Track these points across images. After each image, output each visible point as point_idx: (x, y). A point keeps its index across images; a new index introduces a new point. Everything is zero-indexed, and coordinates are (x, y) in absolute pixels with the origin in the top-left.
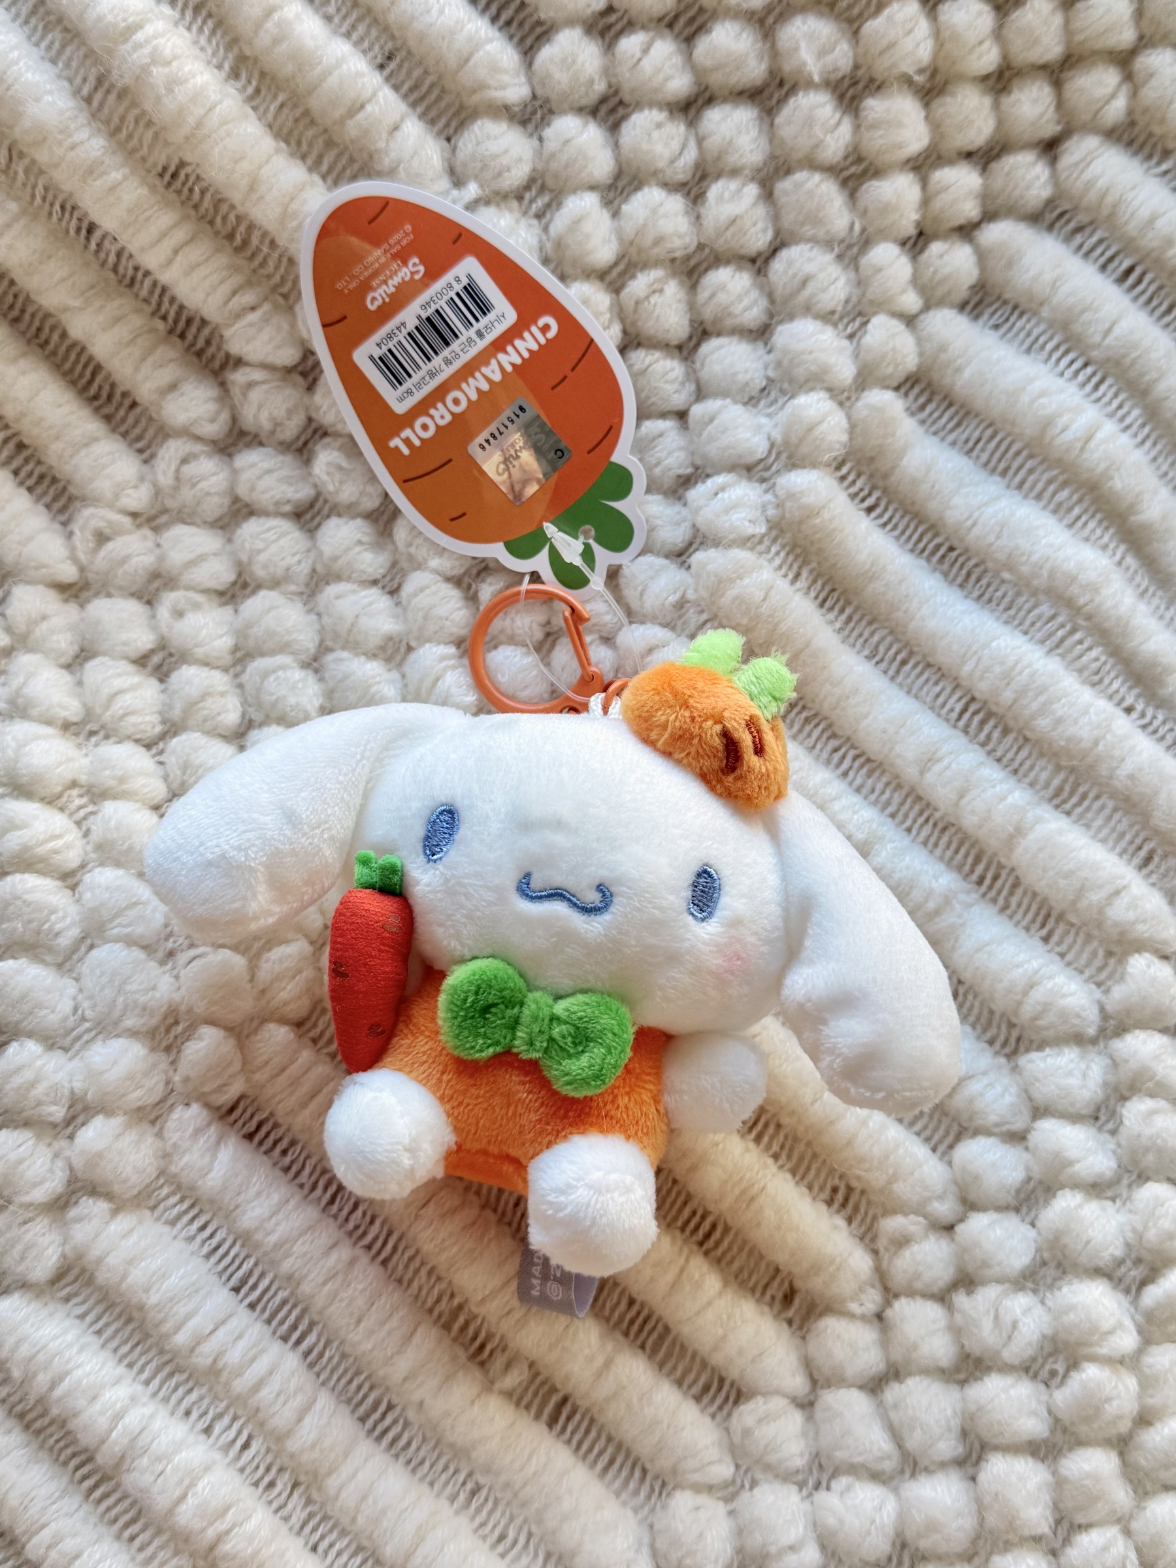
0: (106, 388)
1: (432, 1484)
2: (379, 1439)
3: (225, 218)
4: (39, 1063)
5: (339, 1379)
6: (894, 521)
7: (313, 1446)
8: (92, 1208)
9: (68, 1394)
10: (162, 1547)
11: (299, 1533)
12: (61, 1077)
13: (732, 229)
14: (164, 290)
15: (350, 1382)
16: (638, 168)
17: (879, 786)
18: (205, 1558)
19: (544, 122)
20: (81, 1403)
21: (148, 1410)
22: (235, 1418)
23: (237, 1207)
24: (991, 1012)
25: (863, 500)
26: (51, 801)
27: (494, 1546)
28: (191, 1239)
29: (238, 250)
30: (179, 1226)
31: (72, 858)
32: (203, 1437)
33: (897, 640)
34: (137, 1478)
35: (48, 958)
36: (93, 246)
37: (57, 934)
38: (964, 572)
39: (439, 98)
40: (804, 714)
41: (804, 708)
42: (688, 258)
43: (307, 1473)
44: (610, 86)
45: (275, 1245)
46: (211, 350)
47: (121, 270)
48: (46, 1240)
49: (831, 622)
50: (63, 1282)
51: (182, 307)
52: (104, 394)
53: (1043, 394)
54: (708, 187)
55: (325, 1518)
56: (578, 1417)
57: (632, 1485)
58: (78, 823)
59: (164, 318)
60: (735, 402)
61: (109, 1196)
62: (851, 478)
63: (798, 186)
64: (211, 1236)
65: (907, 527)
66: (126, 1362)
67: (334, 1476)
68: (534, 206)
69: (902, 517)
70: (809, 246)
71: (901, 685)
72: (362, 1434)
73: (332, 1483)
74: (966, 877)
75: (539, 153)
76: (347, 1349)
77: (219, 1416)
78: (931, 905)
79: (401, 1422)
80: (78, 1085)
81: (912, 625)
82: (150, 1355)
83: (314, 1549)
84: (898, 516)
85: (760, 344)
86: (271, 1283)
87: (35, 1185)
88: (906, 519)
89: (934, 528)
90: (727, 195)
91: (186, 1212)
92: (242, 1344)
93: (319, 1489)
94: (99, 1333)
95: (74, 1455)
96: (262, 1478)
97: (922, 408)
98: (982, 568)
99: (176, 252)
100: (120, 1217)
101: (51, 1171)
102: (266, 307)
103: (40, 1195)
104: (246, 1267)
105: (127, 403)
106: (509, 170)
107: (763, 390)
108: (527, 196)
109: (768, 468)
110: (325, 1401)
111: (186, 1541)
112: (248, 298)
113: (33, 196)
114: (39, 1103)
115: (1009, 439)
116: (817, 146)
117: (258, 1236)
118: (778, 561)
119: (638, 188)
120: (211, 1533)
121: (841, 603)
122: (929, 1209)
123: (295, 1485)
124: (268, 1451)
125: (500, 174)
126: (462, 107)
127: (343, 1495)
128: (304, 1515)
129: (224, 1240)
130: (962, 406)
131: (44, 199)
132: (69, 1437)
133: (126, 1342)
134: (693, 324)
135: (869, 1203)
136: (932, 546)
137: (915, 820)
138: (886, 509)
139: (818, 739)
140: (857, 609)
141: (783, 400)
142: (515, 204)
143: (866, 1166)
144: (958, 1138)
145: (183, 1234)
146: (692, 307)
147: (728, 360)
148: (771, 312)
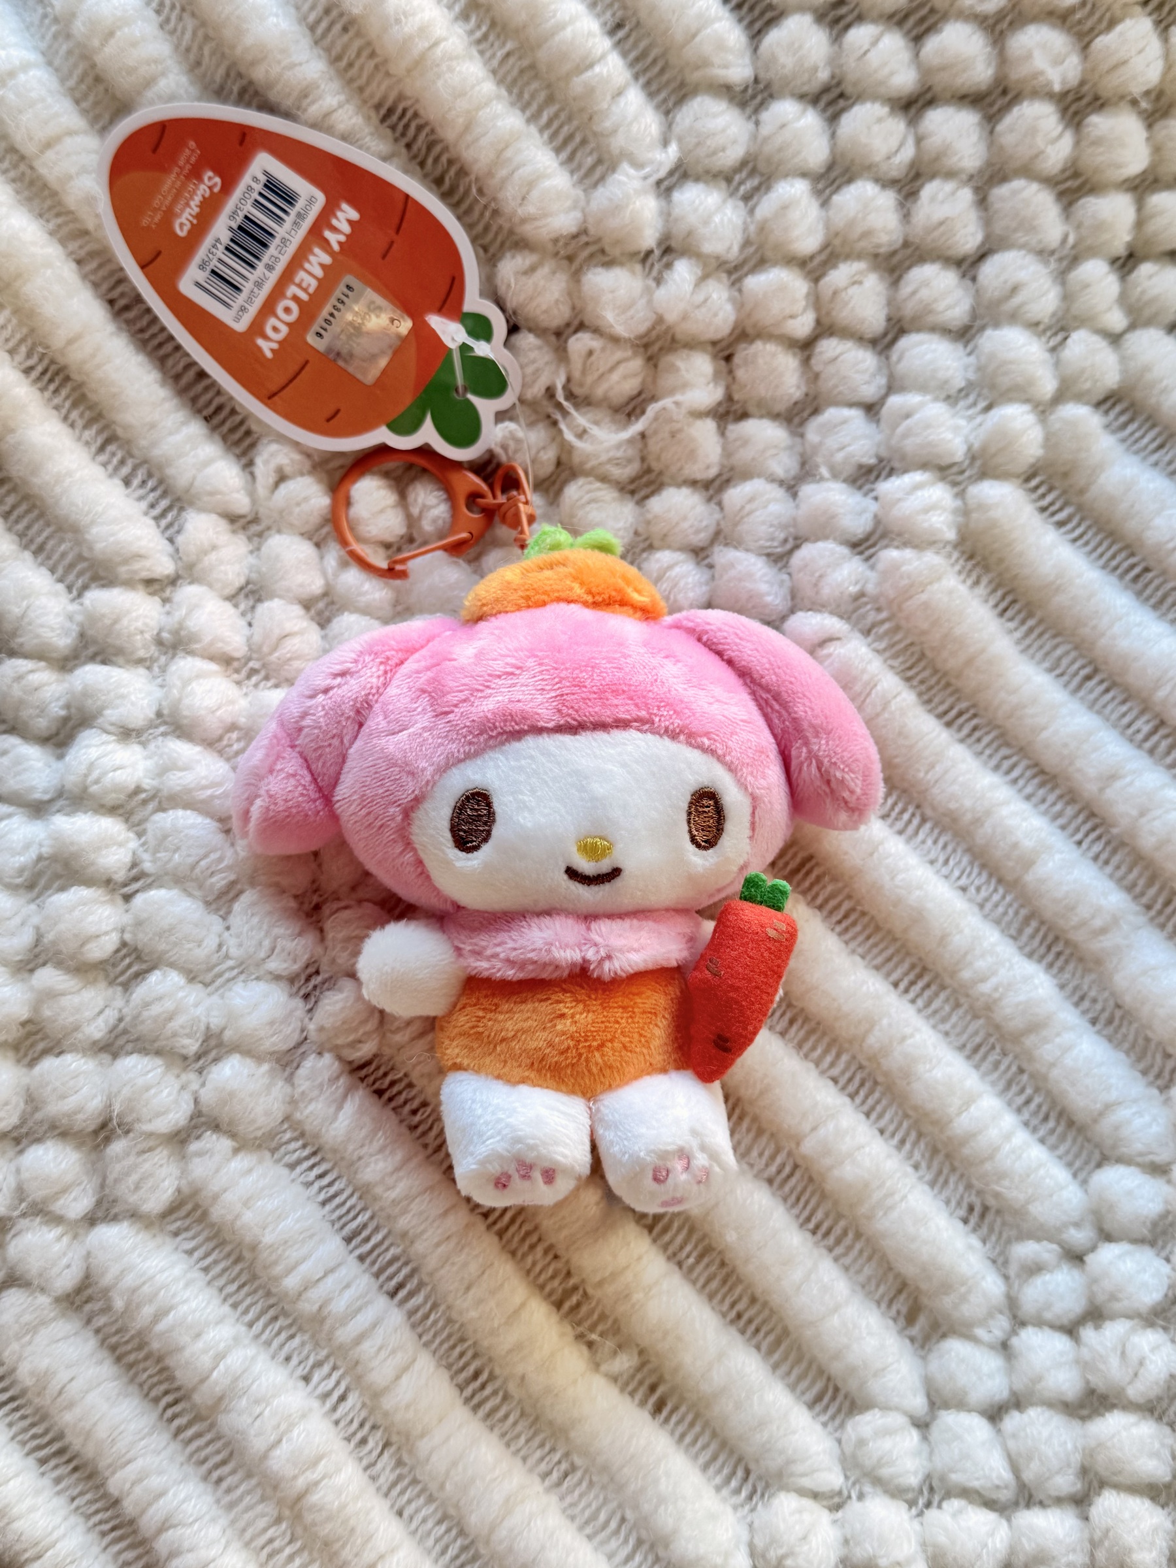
1: (524, 1459)
2: (476, 1409)
3: (436, 160)
4: (180, 994)
5: (441, 1343)
6: (1085, 538)
7: (408, 1407)
8: (215, 1144)
9: (171, 1329)
10: (249, 1492)
11: (386, 1495)
12: (200, 1011)
13: (942, 229)
16: (852, 161)
17: (1051, 798)
19: (762, 106)
20: (185, 1339)
21: (251, 1351)
22: (334, 1368)
23: (360, 1158)
24: (1148, 1040)
25: (1053, 514)
27: (581, 1528)
30: (299, 1169)
32: (302, 1384)
33: (1081, 656)
34: (235, 1419)
35: (198, 894)
38: (1160, 593)
39: (662, 71)
40: (975, 722)
41: (975, 716)
42: (894, 253)
43: (398, 1433)
44: (833, 77)
45: (393, 1201)
48: (164, 1171)
49: (1010, 632)
50: (175, 1216)
54: (922, 186)
55: (415, 1482)
56: (683, 1409)
57: (734, 1483)
60: (936, 399)
61: (233, 1136)
62: (1042, 490)
63: (1015, 193)
64: (330, 1184)
65: (1100, 544)
66: (231, 1301)
67: (425, 1440)
68: (742, 188)
69: (1096, 534)
70: (1023, 252)
71: (1082, 699)
72: (459, 1402)
73: (424, 1446)
74: (1136, 898)
75: (754, 137)
76: (454, 1315)
77: (318, 1364)
78: (1098, 923)
79: (501, 1394)
80: (215, 1022)
81: (1103, 642)
82: (256, 1297)
83: (400, 1513)
84: (1090, 534)
85: (960, 347)
86: (384, 1239)
87: (158, 1115)
88: (1099, 537)
89: (1130, 549)
90: (941, 196)
91: (307, 1158)
92: (348, 1295)
93: (411, 1452)
94: (206, 1270)
95: (166, 1393)
96: (354, 1434)
97: (1124, 426)
100: (239, 1157)
101: (176, 1101)
103: (164, 1124)
106: (723, 149)
107: (961, 390)
108: (737, 178)
109: (962, 472)
110: (425, 1362)
111: (275, 1488)
114: (175, 1035)
116: (1037, 156)
117: (378, 1190)
118: (957, 568)
119: (850, 181)
120: (301, 1483)
121: (1022, 616)
122: (1065, 1236)
123: (387, 1445)
124: (364, 1405)
125: (714, 153)
126: (682, 85)
127: (434, 1458)
128: (393, 1477)
129: (342, 1191)
130: (1166, 428)
132: (165, 1373)
133: (233, 1281)
134: (889, 319)
135: (1004, 1224)
136: (1126, 565)
137: (1087, 835)
138: (1079, 525)
139: (988, 745)
140: (1041, 621)
141: (982, 404)
142: (723, 185)
143: (1006, 1183)
144: (1099, 1165)
145: (302, 1179)
146: (890, 302)
147: (929, 357)
148: (974, 314)
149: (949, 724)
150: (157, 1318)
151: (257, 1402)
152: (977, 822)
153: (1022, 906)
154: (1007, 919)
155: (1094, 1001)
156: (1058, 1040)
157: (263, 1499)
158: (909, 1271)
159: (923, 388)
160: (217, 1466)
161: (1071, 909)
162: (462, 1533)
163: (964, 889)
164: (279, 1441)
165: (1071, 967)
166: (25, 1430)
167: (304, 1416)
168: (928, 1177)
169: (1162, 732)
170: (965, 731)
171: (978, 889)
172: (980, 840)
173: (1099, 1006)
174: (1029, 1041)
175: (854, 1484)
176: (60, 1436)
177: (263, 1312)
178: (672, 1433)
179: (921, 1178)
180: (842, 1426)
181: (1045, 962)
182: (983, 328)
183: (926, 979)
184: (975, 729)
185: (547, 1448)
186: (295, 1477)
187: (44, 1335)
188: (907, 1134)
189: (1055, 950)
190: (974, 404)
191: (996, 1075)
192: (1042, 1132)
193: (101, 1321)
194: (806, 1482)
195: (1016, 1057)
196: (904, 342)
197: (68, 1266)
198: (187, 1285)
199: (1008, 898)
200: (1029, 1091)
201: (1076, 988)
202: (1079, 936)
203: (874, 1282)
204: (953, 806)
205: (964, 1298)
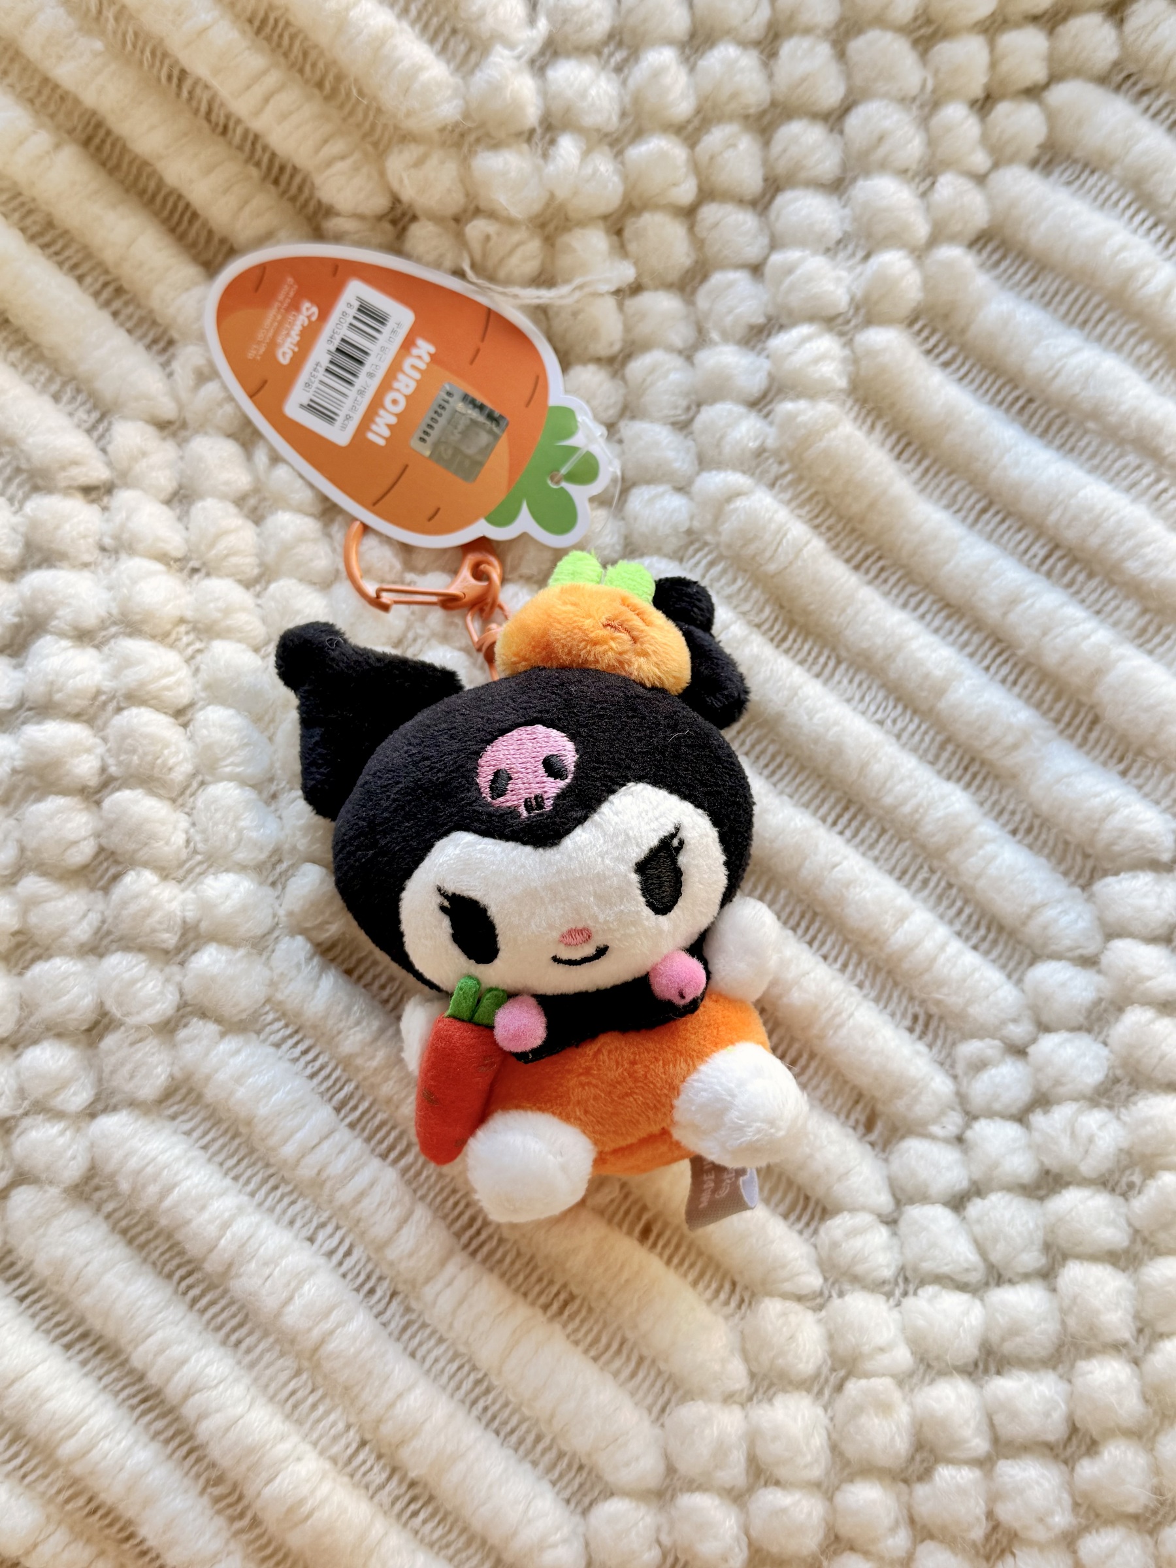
0: (204, 234)
1: (525, 1295)
2: (474, 1254)
3: (314, 65)
4: (154, 892)
5: (435, 1197)
6: (971, 376)
7: (409, 1256)
8: (202, 1030)
9: (177, 1205)
10: (267, 1350)
11: (398, 1339)
12: (175, 906)
13: (808, 84)
14: (256, 137)
15: (446, 1200)
16: (713, 25)
17: (958, 629)
18: (310, 1359)
20: (191, 1212)
21: (254, 1220)
22: (337, 1227)
23: (339, 1032)
24: (1067, 843)
25: (938, 356)
26: (162, 637)
27: (586, 1351)
28: (295, 1060)
29: (328, 99)
30: (285, 1047)
31: (183, 694)
32: (307, 1244)
33: (976, 490)
34: (246, 1283)
35: (162, 792)
36: (185, 94)
37: (170, 769)
38: (1044, 423)
40: (881, 563)
41: (880, 558)
42: (763, 113)
43: (405, 1282)
45: (376, 1069)
46: (302, 198)
47: (213, 117)
48: (156, 1059)
49: (908, 473)
50: (171, 1101)
51: (274, 155)
52: (202, 240)
53: (1123, 248)
54: (781, 44)
55: (424, 1325)
56: (668, 1233)
57: (723, 1296)
58: (189, 660)
59: (258, 164)
60: (815, 253)
61: (219, 1021)
62: (925, 334)
63: (871, 44)
64: (315, 1059)
65: (984, 381)
66: (232, 1174)
67: (430, 1286)
68: (613, 60)
69: (980, 371)
70: (885, 102)
71: (980, 532)
72: (457, 1249)
73: (429, 1292)
74: (1045, 714)
75: (617, 11)
77: (322, 1225)
78: (1009, 740)
79: (495, 1239)
80: (190, 915)
81: (995, 474)
82: (256, 1169)
83: (413, 1355)
84: (975, 371)
85: (835, 199)
86: (371, 1106)
87: (145, 1007)
88: (983, 374)
89: (1013, 382)
90: (799, 53)
91: (291, 1036)
92: (344, 1159)
93: (418, 1298)
94: (205, 1148)
95: (179, 1267)
96: (362, 1285)
97: (997, 264)
98: (1063, 419)
99: (267, 100)
100: (226, 1040)
101: (161, 993)
102: (357, 156)
103: (150, 1016)
104: (347, 1089)
105: (225, 249)
106: (591, 24)
107: (839, 242)
108: (606, 51)
109: (848, 322)
110: (422, 1214)
111: (292, 1342)
112: (337, 147)
113: (124, 43)
114: (153, 931)
115: (1088, 292)
117: (359, 1061)
118: (853, 414)
119: (714, 44)
120: (316, 1333)
121: (917, 457)
122: (1005, 1032)
123: (394, 1294)
124: (369, 1259)
125: (582, 28)
127: (439, 1304)
128: (403, 1322)
129: (326, 1065)
130: (1037, 261)
131: (134, 46)
132: (175, 1248)
133: (232, 1156)
134: (766, 180)
135: (947, 1029)
136: (1010, 398)
137: (993, 660)
138: (963, 364)
139: (895, 585)
140: (935, 461)
141: (860, 254)
142: (594, 58)
143: (945, 990)
144: (1032, 963)
145: (288, 1056)
146: (765, 162)
147: (804, 213)
148: (845, 166)
149: (857, 568)
150: (163, 1196)
151: (266, 1264)
152: (890, 657)
153: (937, 733)
154: (924, 745)
155: (1013, 813)
156: (981, 852)
157: (282, 1354)
158: (864, 1081)
159: (802, 243)
160: (234, 1330)
161: (983, 729)
162: (474, 1368)
163: (881, 723)
164: (290, 1299)
165: (989, 783)
166: (48, 1319)
167: (312, 1273)
168: (873, 994)
169: (1058, 554)
170: (872, 573)
171: (894, 722)
172: (893, 675)
173: (1017, 818)
174: (953, 856)
175: (833, 1284)
176: (81, 1321)
177: (265, 1181)
178: (661, 1255)
179: (865, 996)
180: (816, 1232)
181: (963, 783)
182: (854, 180)
183: (852, 810)
184: (882, 569)
185: (545, 1282)
186: (310, 1330)
187: (56, 1226)
188: (849, 957)
189: (973, 769)
190: (853, 255)
191: (926, 892)
192: (974, 941)
193: (109, 1207)
194: (787, 1287)
195: (944, 873)
196: (781, 199)
197: (74, 1158)
198: (188, 1163)
199: (924, 727)
200: (959, 904)
201: (995, 804)
202: (992, 755)
203: (831, 1097)
204: (865, 645)
205: (916, 1099)
